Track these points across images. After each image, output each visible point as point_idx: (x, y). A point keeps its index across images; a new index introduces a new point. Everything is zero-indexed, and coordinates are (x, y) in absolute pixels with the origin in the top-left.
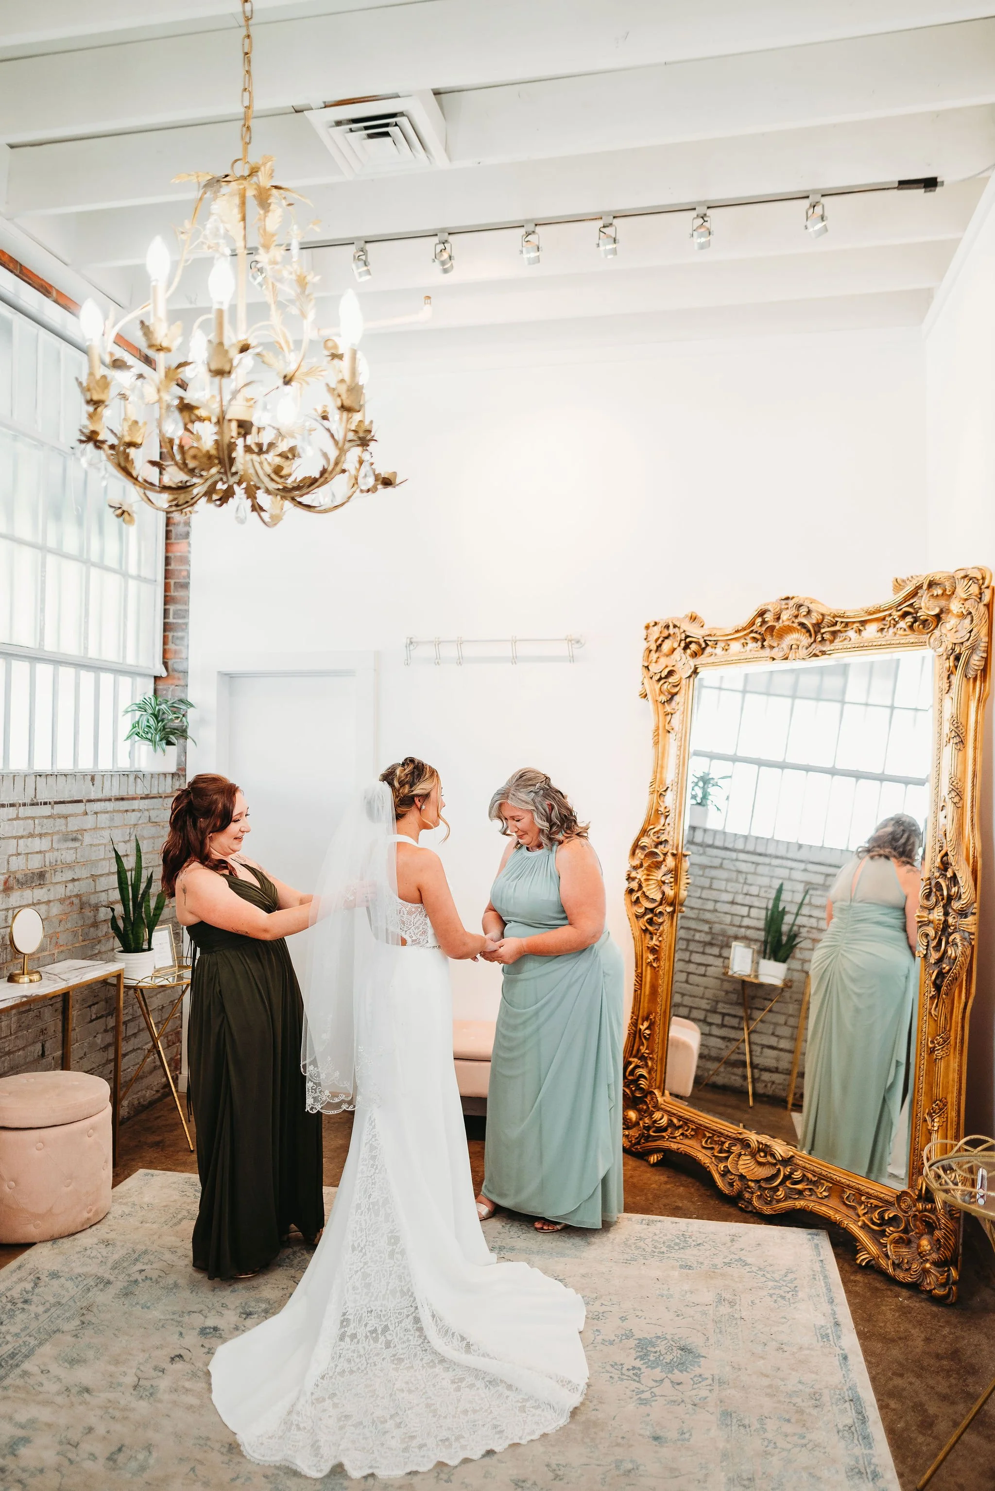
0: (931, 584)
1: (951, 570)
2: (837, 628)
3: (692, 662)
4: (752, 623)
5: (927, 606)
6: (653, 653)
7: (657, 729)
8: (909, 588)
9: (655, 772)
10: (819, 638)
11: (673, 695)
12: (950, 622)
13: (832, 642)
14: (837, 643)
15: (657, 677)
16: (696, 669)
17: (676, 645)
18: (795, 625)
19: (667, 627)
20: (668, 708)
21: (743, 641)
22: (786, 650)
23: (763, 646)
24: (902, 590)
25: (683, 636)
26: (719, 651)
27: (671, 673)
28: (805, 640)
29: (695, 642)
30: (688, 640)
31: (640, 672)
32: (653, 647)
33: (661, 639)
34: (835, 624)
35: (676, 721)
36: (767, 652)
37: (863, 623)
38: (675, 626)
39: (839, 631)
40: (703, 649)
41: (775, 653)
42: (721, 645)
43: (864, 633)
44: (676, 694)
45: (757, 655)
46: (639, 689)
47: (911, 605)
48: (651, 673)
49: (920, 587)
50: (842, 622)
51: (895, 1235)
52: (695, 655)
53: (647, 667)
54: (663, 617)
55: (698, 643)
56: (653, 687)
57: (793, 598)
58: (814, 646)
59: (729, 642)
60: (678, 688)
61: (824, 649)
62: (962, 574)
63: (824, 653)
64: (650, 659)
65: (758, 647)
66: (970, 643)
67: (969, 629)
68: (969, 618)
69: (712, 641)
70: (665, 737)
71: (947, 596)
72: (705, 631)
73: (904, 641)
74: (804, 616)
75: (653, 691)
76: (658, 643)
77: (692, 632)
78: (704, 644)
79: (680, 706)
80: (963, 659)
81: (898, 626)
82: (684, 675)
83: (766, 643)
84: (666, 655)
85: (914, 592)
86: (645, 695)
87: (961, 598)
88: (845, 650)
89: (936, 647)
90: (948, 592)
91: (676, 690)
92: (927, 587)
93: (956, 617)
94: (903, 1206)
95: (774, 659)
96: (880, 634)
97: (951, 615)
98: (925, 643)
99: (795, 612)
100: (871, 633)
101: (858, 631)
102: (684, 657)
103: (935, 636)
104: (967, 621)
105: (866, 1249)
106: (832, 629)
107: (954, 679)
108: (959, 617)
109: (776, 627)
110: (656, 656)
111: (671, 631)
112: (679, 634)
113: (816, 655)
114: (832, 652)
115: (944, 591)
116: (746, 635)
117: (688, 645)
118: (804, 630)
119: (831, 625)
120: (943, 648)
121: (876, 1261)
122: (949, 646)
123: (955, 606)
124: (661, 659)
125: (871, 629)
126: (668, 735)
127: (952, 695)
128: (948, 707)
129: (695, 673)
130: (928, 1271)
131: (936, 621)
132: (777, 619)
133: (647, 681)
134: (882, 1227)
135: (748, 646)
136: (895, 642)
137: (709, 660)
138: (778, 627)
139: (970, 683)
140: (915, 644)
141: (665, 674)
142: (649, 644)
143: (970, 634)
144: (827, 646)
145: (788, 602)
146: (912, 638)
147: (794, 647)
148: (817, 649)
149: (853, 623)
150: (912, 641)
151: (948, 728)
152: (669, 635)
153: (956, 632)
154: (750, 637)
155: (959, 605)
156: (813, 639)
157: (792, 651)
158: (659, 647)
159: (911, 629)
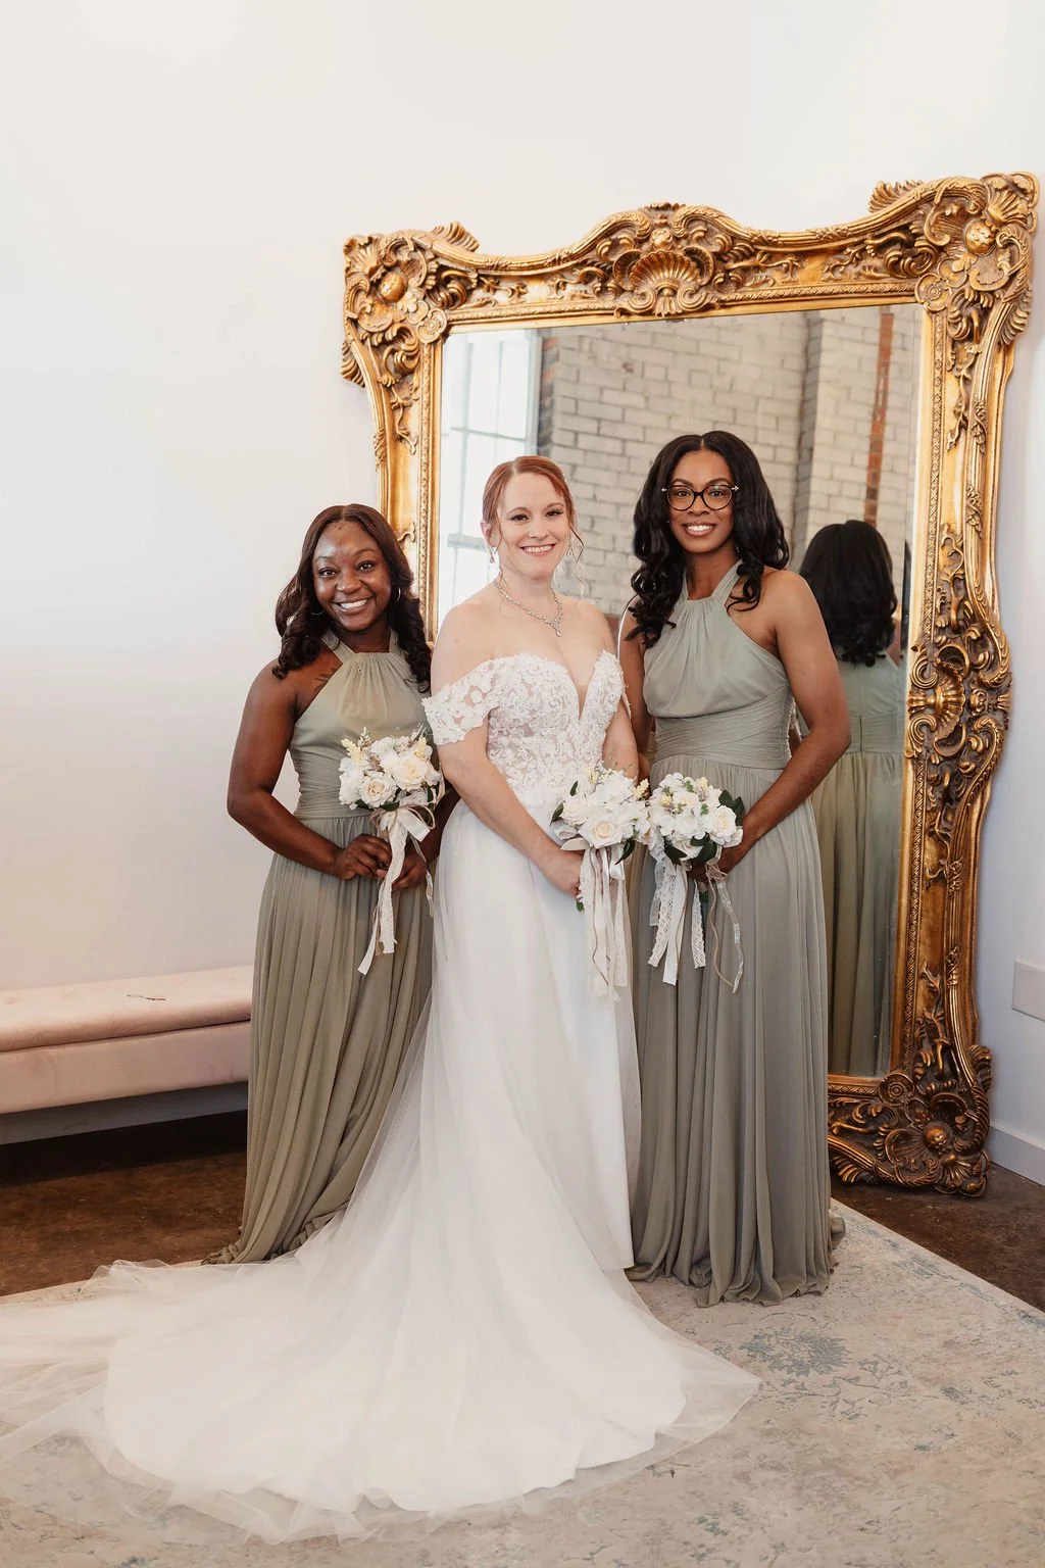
0: (950, 194)
2: (758, 259)
3: (442, 317)
4: (592, 246)
5: (926, 227)
6: (362, 295)
7: (383, 436)
8: (904, 200)
10: (719, 278)
11: (404, 373)
12: (961, 259)
13: (739, 285)
14: (748, 292)
15: (377, 340)
16: (449, 327)
17: (414, 282)
18: (680, 254)
19: (396, 247)
20: (398, 398)
21: (558, 279)
22: (650, 296)
23: (604, 288)
24: (888, 202)
25: (434, 266)
26: (502, 296)
27: (403, 333)
28: (686, 280)
29: (459, 278)
30: (446, 274)
31: (339, 332)
32: (365, 284)
33: (381, 270)
34: (753, 255)
35: (414, 421)
36: (608, 302)
37: (803, 256)
38: (418, 247)
39: (758, 268)
40: (470, 292)
41: (624, 302)
42: (505, 285)
43: (798, 276)
44: (412, 372)
45: (581, 304)
46: (338, 364)
47: (905, 228)
48: (362, 333)
49: (929, 199)
50: (765, 253)
51: (895, 1132)
52: (452, 302)
53: (354, 322)
54: (387, 229)
55: (463, 279)
56: (362, 357)
57: (676, 207)
58: (703, 292)
59: (525, 282)
60: (416, 360)
61: (724, 297)
62: (1001, 184)
63: (724, 305)
64: (358, 308)
65: (590, 291)
66: (1011, 291)
67: (1007, 270)
68: (1007, 254)
69: (492, 276)
70: (395, 449)
71: (964, 216)
72: (479, 258)
73: (870, 288)
74: (699, 239)
75: (369, 364)
76: (374, 278)
77: (453, 260)
78: (475, 281)
79: (422, 394)
80: (995, 316)
81: (868, 262)
82: (427, 339)
83: (611, 284)
84: (387, 302)
85: (915, 207)
86: (353, 374)
87: (993, 220)
88: (761, 301)
89: (929, 300)
90: (971, 208)
91: (411, 365)
92: (937, 200)
93: (972, 252)
94: (892, 1095)
95: (623, 312)
96: (829, 274)
97: (962, 249)
98: (910, 293)
99: (680, 232)
100: (812, 278)
101: (791, 269)
102: (423, 306)
103: (929, 282)
104: (1003, 259)
105: (853, 1162)
106: (745, 263)
107: (973, 348)
108: (978, 252)
109: (637, 256)
110: (370, 301)
111: (404, 257)
112: (423, 262)
113: (709, 307)
114: (736, 303)
115: (962, 209)
116: (570, 269)
117: (441, 283)
118: (693, 264)
119: (745, 257)
120: (946, 300)
121: (874, 1171)
122: (969, 296)
123: (977, 234)
124: (378, 308)
125: (813, 266)
126: (401, 446)
127: (964, 372)
128: (952, 390)
129: (445, 335)
130: (954, 1164)
131: (938, 256)
132: (640, 242)
133: (355, 347)
134: (872, 1128)
135: (569, 288)
136: (854, 288)
137: (481, 312)
138: (643, 257)
139: (1001, 355)
140: (892, 294)
141: (389, 336)
142: (354, 280)
143: (1012, 277)
144: (731, 295)
145: (669, 213)
146: (888, 284)
147: (666, 292)
148: (712, 297)
149: (785, 254)
150: (888, 287)
151: (951, 423)
152: (398, 264)
153: (973, 274)
154: (578, 272)
155: (988, 233)
156: (706, 280)
157: (661, 300)
158: (376, 285)
159: (893, 269)
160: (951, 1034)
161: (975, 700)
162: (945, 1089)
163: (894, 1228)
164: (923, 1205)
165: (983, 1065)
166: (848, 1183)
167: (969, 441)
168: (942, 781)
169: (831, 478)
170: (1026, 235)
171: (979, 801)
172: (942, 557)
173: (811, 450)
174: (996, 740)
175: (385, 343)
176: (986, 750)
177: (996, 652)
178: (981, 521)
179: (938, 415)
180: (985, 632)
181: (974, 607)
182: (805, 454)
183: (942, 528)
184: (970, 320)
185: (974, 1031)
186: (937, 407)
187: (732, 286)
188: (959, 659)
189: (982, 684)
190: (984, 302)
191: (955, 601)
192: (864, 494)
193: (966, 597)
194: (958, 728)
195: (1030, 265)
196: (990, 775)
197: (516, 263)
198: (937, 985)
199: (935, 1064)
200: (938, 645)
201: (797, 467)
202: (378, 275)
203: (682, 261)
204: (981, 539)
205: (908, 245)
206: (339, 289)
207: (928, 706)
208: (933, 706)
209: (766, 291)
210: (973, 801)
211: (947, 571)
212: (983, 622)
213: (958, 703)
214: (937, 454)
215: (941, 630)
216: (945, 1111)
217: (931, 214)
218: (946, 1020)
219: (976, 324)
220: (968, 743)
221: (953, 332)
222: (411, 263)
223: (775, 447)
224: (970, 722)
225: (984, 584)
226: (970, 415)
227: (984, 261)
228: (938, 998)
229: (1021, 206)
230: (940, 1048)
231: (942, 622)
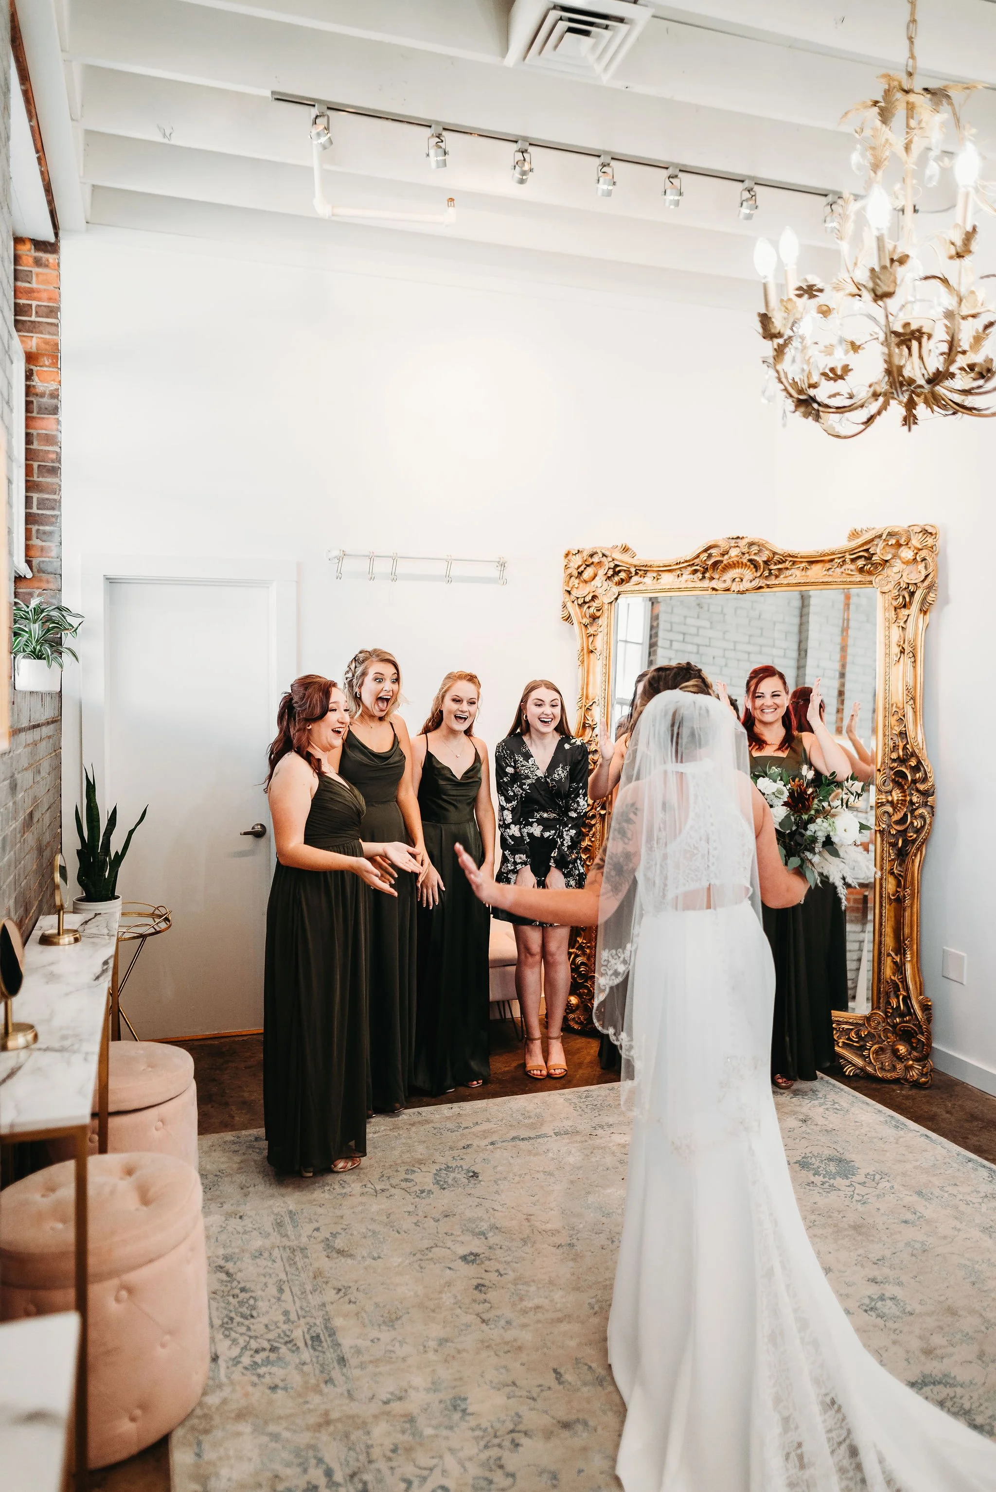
0: (890, 534)
1: (905, 525)
2: (787, 564)
3: (616, 590)
4: (698, 556)
5: (879, 551)
6: (573, 578)
7: (582, 650)
8: (867, 536)
9: (583, 689)
10: (766, 573)
11: (594, 618)
12: (898, 565)
13: (777, 577)
14: (782, 580)
15: (581, 601)
16: (620, 594)
17: (601, 572)
18: (745, 561)
19: (592, 556)
20: (591, 630)
21: (679, 572)
22: (729, 581)
23: (704, 577)
24: (858, 538)
25: (612, 565)
26: (648, 580)
27: (594, 598)
28: (748, 574)
29: (625, 571)
30: (618, 569)
31: (561, 597)
32: (575, 573)
33: (584, 566)
34: (784, 562)
35: (600, 643)
36: (706, 583)
37: (811, 563)
38: (604, 555)
39: (787, 569)
40: (631, 578)
41: (714, 584)
42: (650, 575)
43: (809, 573)
44: (598, 617)
45: (691, 585)
46: (559, 613)
47: (867, 550)
48: (573, 598)
49: (880, 536)
50: (791, 561)
51: (876, 1046)
52: (622, 581)
53: (569, 592)
54: (588, 547)
55: (628, 571)
56: (573, 609)
57: (743, 538)
58: (757, 580)
59: (661, 573)
60: (601, 612)
61: (768, 583)
62: (918, 529)
63: (768, 586)
64: (571, 585)
65: (696, 579)
66: (926, 583)
67: (924, 573)
68: (923, 564)
69: (642, 570)
70: (589, 656)
71: (899, 545)
72: (635, 561)
73: (849, 580)
74: (755, 554)
75: (576, 614)
76: (580, 570)
77: (623, 562)
78: (634, 573)
79: (604, 629)
80: (918, 596)
81: (846, 567)
82: (607, 600)
83: (707, 575)
84: (586, 582)
85: (872, 540)
86: (568, 618)
87: (916, 548)
88: (788, 585)
89: (881, 586)
90: (902, 542)
91: (598, 614)
92: (884, 537)
93: (904, 563)
94: (873, 1024)
95: (714, 589)
96: (826, 572)
97: (898, 561)
98: (871, 582)
99: (745, 550)
100: (817, 572)
101: (805, 569)
102: (606, 584)
103: (880, 577)
104: (921, 567)
105: (851, 1063)
106: (780, 566)
107: (905, 612)
108: (907, 563)
109: (722, 562)
110: (577, 581)
111: (596, 559)
112: (606, 563)
113: (761, 587)
114: (775, 585)
115: (898, 541)
116: (685, 567)
117: (616, 573)
118: (752, 566)
119: (780, 563)
120: (890, 586)
121: (862, 1069)
122: (904, 586)
123: (907, 554)
124: (581, 585)
125: (816, 568)
126: (591, 655)
127: (902, 624)
128: (896, 633)
129: (616, 599)
130: (911, 1067)
131: (885, 564)
132: (723, 555)
133: (569, 604)
134: (862, 1043)
135: (685, 577)
136: (839, 580)
137: (637, 588)
138: (725, 562)
139: (922, 615)
140: (860, 583)
141: (587, 599)
142: (569, 571)
143: (927, 576)
144: (772, 581)
145: (738, 540)
146: (858, 577)
147: (737, 580)
148: (763, 582)
149: (802, 562)
150: (858, 579)
151: (897, 650)
152: (593, 563)
153: (905, 575)
154: (690, 569)
155: (912, 554)
156: (759, 574)
157: (734, 583)
158: (580, 574)
159: (861, 570)
160: (907, 989)
161: (915, 799)
162: (906, 1022)
163: (879, 1102)
164: (894, 1090)
165: (926, 1008)
166: (849, 1076)
167: (907, 660)
168: (897, 844)
169: (818, 666)
170: (933, 555)
171: (919, 856)
172: (893, 720)
173: (806, 651)
174: (928, 821)
175: (585, 603)
176: (923, 827)
177: (926, 774)
178: (914, 703)
179: (888, 646)
180: (919, 762)
181: (912, 748)
182: (803, 653)
183: (892, 705)
184: (904, 597)
185: (920, 988)
186: (887, 642)
187: (773, 577)
188: (904, 776)
189: (918, 791)
190: (912, 588)
191: (901, 745)
192: (837, 675)
193: (907, 743)
194: (905, 815)
195: (936, 570)
196: (925, 841)
197: (657, 564)
198: (898, 960)
199: (899, 1006)
200: (892, 769)
201: (798, 660)
202: (582, 568)
203: (746, 565)
204: (915, 712)
205: (869, 559)
206: (561, 575)
207: (888, 801)
208: (891, 803)
209: (792, 580)
210: (915, 856)
211: (896, 728)
212: (917, 757)
213: (905, 801)
214: (888, 666)
215: (894, 761)
216: (906, 1036)
217: (881, 544)
218: (904, 980)
219: (908, 600)
220: (912, 823)
221: (895, 603)
222: (599, 563)
223: (785, 650)
224: (913, 811)
225: (917, 736)
226: (906, 646)
227: (912, 567)
228: (899, 968)
229: (930, 541)
230: (901, 997)
231: (894, 756)
